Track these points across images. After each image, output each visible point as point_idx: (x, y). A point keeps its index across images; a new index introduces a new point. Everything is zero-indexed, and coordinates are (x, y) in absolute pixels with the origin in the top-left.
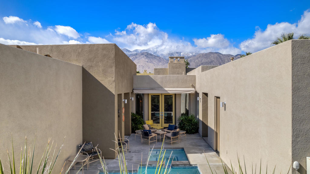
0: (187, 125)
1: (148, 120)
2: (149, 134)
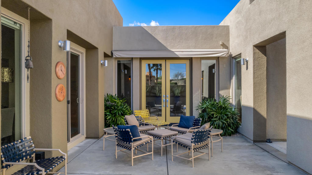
0: (217, 117)
1: (141, 109)
2: (132, 137)
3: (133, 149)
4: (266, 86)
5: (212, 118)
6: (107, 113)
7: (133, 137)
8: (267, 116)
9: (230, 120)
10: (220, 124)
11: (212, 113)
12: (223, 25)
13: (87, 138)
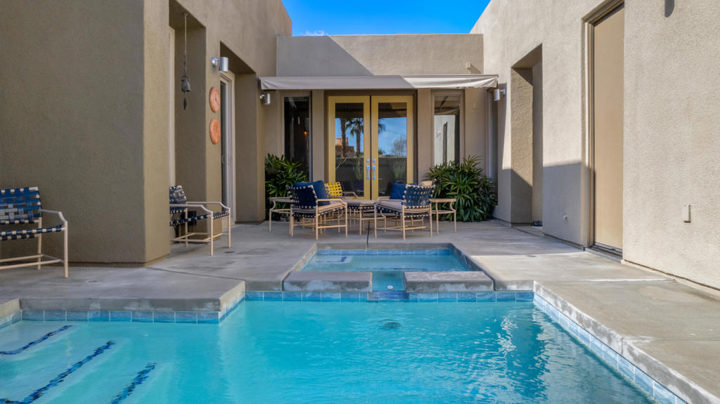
2: (316, 197)
3: (317, 215)
4: (532, 134)
5: (449, 191)
6: (270, 185)
7: (319, 198)
8: (533, 182)
9: (478, 195)
10: (461, 202)
11: (449, 183)
12: (475, 33)
13: (237, 223)
